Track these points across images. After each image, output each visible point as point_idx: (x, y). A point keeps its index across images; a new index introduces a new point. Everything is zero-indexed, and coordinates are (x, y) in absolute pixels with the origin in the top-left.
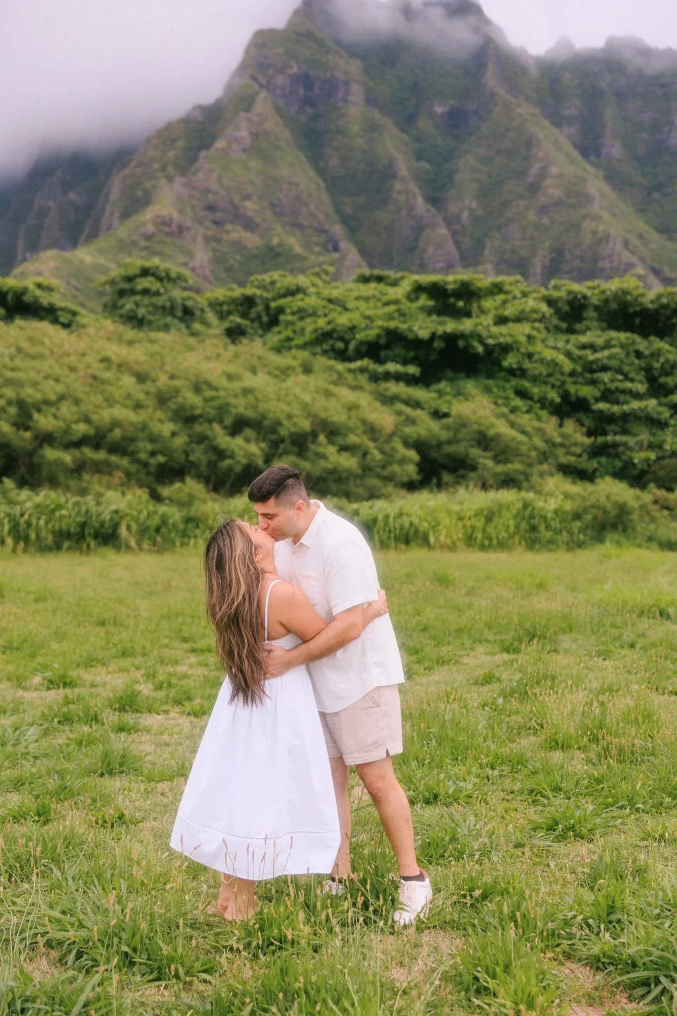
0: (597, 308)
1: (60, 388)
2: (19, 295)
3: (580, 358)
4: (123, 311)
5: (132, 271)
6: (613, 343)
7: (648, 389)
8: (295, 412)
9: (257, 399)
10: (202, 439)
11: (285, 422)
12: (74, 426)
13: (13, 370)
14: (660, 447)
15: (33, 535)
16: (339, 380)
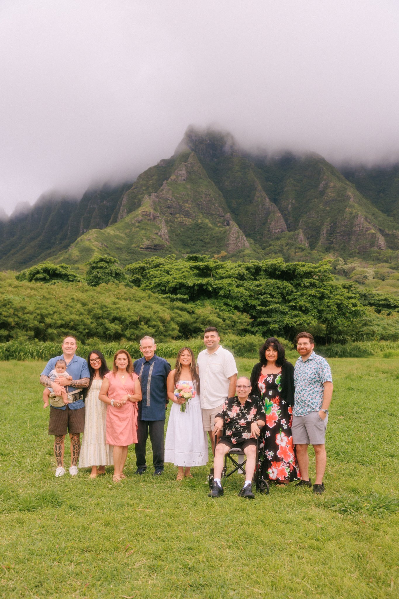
0: (265, 271)
1: (55, 309)
2: (54, 271)
3: (253, 290)
4: (93, 275)
5: (96, 260)
6: (268, 284)
7: (282, 301)
8: (132, 314)
9: (121, 311)
10: (102, 324)
11: (128, 318)
12: (57, 322)
13: (40, 304)
14: (283, 322)
15: (43, 355)
16: (159, 302)
